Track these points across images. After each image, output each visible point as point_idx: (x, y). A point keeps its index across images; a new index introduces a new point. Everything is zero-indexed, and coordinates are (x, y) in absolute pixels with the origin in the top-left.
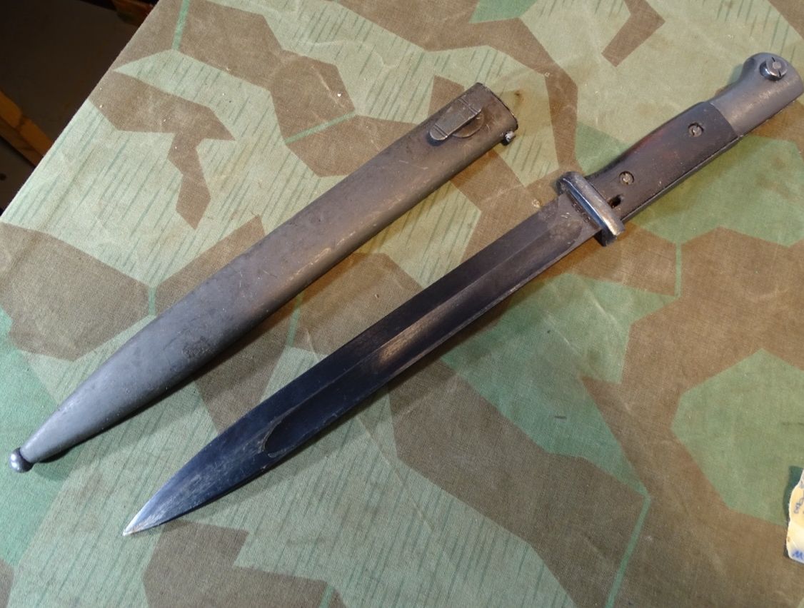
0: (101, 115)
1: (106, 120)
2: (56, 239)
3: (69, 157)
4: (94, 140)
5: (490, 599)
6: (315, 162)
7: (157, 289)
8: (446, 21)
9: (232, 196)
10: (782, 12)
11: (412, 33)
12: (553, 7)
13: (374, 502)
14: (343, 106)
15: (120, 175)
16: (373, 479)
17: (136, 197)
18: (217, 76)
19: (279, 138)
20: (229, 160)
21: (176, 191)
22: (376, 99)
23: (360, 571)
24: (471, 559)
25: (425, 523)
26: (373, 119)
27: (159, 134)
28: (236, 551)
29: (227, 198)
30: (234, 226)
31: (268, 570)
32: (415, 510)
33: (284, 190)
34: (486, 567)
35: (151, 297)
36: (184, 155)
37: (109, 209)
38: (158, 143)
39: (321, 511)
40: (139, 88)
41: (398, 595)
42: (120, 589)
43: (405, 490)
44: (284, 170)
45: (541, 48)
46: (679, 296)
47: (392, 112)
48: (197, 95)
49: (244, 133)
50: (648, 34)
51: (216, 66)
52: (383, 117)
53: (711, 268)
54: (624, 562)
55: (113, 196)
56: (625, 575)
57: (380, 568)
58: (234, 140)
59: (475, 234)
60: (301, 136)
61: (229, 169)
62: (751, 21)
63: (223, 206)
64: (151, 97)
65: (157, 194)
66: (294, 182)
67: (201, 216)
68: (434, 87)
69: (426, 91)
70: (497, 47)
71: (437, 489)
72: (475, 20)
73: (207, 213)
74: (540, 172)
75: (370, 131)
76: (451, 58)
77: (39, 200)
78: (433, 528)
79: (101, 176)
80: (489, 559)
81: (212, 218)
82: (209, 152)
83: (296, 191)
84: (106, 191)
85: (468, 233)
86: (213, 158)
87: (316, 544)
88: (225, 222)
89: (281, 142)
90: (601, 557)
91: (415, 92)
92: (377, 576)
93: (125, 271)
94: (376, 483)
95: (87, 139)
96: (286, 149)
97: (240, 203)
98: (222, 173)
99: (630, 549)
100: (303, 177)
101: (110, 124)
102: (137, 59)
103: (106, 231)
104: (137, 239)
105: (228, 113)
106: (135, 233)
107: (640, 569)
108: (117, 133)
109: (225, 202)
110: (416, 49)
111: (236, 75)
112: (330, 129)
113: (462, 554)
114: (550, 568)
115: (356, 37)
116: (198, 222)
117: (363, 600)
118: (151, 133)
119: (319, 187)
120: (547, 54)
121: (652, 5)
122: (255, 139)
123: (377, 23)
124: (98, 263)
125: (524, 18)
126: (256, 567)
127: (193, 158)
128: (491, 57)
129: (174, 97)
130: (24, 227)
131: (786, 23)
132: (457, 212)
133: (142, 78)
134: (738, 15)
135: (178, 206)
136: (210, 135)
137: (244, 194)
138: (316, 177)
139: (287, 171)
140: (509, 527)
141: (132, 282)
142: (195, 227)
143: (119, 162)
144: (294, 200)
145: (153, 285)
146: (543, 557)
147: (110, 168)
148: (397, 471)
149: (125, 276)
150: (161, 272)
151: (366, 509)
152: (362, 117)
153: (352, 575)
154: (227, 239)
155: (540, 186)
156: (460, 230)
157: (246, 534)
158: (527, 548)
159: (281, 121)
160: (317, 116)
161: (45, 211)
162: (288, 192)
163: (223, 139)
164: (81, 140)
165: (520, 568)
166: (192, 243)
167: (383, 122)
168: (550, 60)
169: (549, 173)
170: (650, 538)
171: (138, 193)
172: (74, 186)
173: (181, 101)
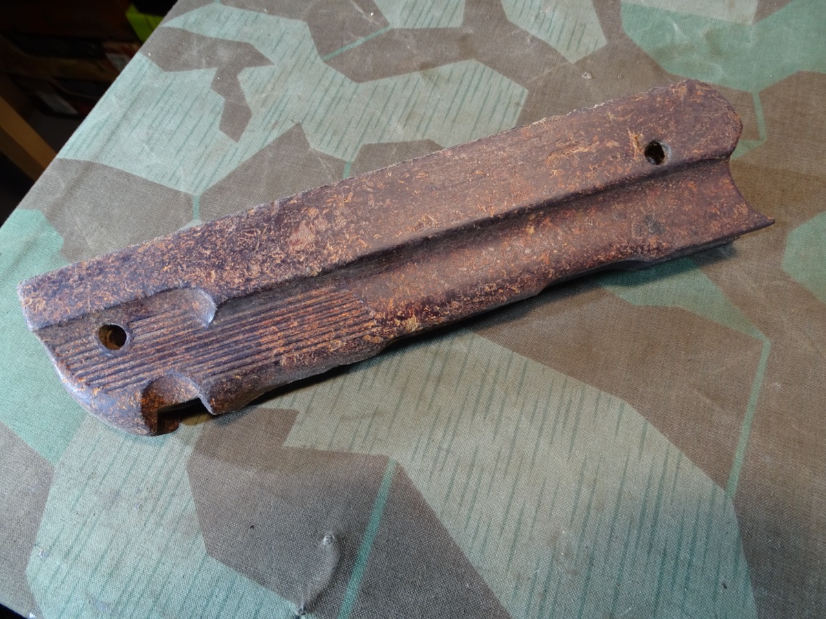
0: (150, 61)
1: (154, 64)
2: (106, 167)
3: (120, 98)
4: (143, 83)
5: (584, 464)
6: (353, 72)
7: (202, 196)
9: (273, 110)
14: (377, 23)
15: (167, 107)
17: (181, 123)
18: (257, 17)
19: (316, 58)
20: (269, 81)
21: (218, 114)
22: (410, 13)
23: (425, 441)
24: (556, 421)
26: (408, 30)
27: (202, 70)
28: (286, 431)
29: (268, 112)
30: (275, 134)
31: (322, 447)
33: (323, 98)
34: (575, 430)
35: (196, 205)
36: (226, 83)
37: (156, 135)
38: (202, 78)
40: (185, 36)
41: (472, 465)
42: (162, 478)
44: (322, 82)
46: (766, 139)
47: (427, 22)
48: (237, 35)
49: (283, 57)
51: (254, 10)
52: (418, 26)
53: (798, 109)
54: (749, 413)
55: (160, 124)
56: (753, 427)
57: (449, 437)
58: (273, 64)
59: (524, 111)
60: (337, 52)
61: (269, 88)
63: (264, 120)
64: (195, 42)
65: (201, 117)
66: (333, 91)
67: (243, 131)
71: (507, 352)
73: (249, 127)
74: (587, 49)
75: (406, 40)
77: (92, 135)
79: (150, 110)
80: (578, 420)
81: (254, 131)
82: (248, 79)
83: (335, 97)
84: (153, 121)
85: (516, 111)
86: (254, 82)
87: (373, 417)
88: (266, 133)
89: (319, 60)
90: (718, 409)
92: (445, 446)
93: (171, 185)
95: (136, 83)
96: (324, 66)
97: (281, 114)
98: (262, 92)
99: (754, 399)
100: (342, 85)
101: (157, 67)
102: (182, 13)
103: (153, 154)
104: (182, 157)
105: (267, 44)
106: (181, 153)
107: (771, 419)
108: (165, 74)
109: (266, 116)
111: (273, 14)
112: (366, 44)
113: (545, 417)
114: (654, 425)
116: (240, 136)
117: (431, 473)
118: (196, 70)
122: (294, 60)
124: (146, 182)
126: (308, 446)
127: (235, 84)
129: (216, 40)
130: (78, 159)
132: (503, 94)
133: (186, 28)
135: (221, 125)
136: (250, 64)
137: (285, 107)
138: (354, 84)
139: (326, 83)
141: (177, 193)
142: (237, 140)
143: (166, 98)
144: (333, 105)
145: (197, 194)
147: (157, 103)
149: (170, 190)
150: (204, 183)
151: (428, 378)
152: (397, 29)
153: (417, 448)
154: (269, 146)
155: (589, 61)
156: (507, 109)
157: (295, 413)
158: (622, 405)
159: (318, 44)
160: (352, 35)
161: (97, 145)
162: (327, 99)
163: (263, 65)
164: (131, 83)
165: (617, 428)
166: (234, 154)
167: (417, 30)
169: (596, 49)
170: (777, 385)
171: (183, 119)
172: (124, 121)
173: (223, 41)
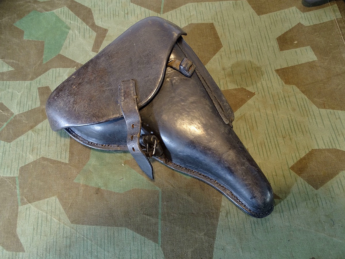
8: (35, 68)
10: (145, 7)
11: (24, 78)
12: (69, 44)
13: (68, 243)
16: (65, 235)
25: (88, 240)
32: (83, 238)
39: (51, 257)
43: (77, 233)
45: (70, 60)
50: (105, 37)
62: (136, 15)
68: (39, 91)
69: (36, 95)
70: (56, 68)
72: (44, 62)
76: (41, 79)
78: (91, 241)
91: (33, 97)
94: (67, 236)
110: (28, 83)
115: (5, 89)
119: (11, 146)
120: (73, 60)
121: (102, 27)
123: (10, 80)
125: (61, 53)
128: (55, 72)
131: (148, 10)
134: (131, 16)
140: (117, 226)
146: (132, 229)
148: (73, 228)
168: (75, 62)
